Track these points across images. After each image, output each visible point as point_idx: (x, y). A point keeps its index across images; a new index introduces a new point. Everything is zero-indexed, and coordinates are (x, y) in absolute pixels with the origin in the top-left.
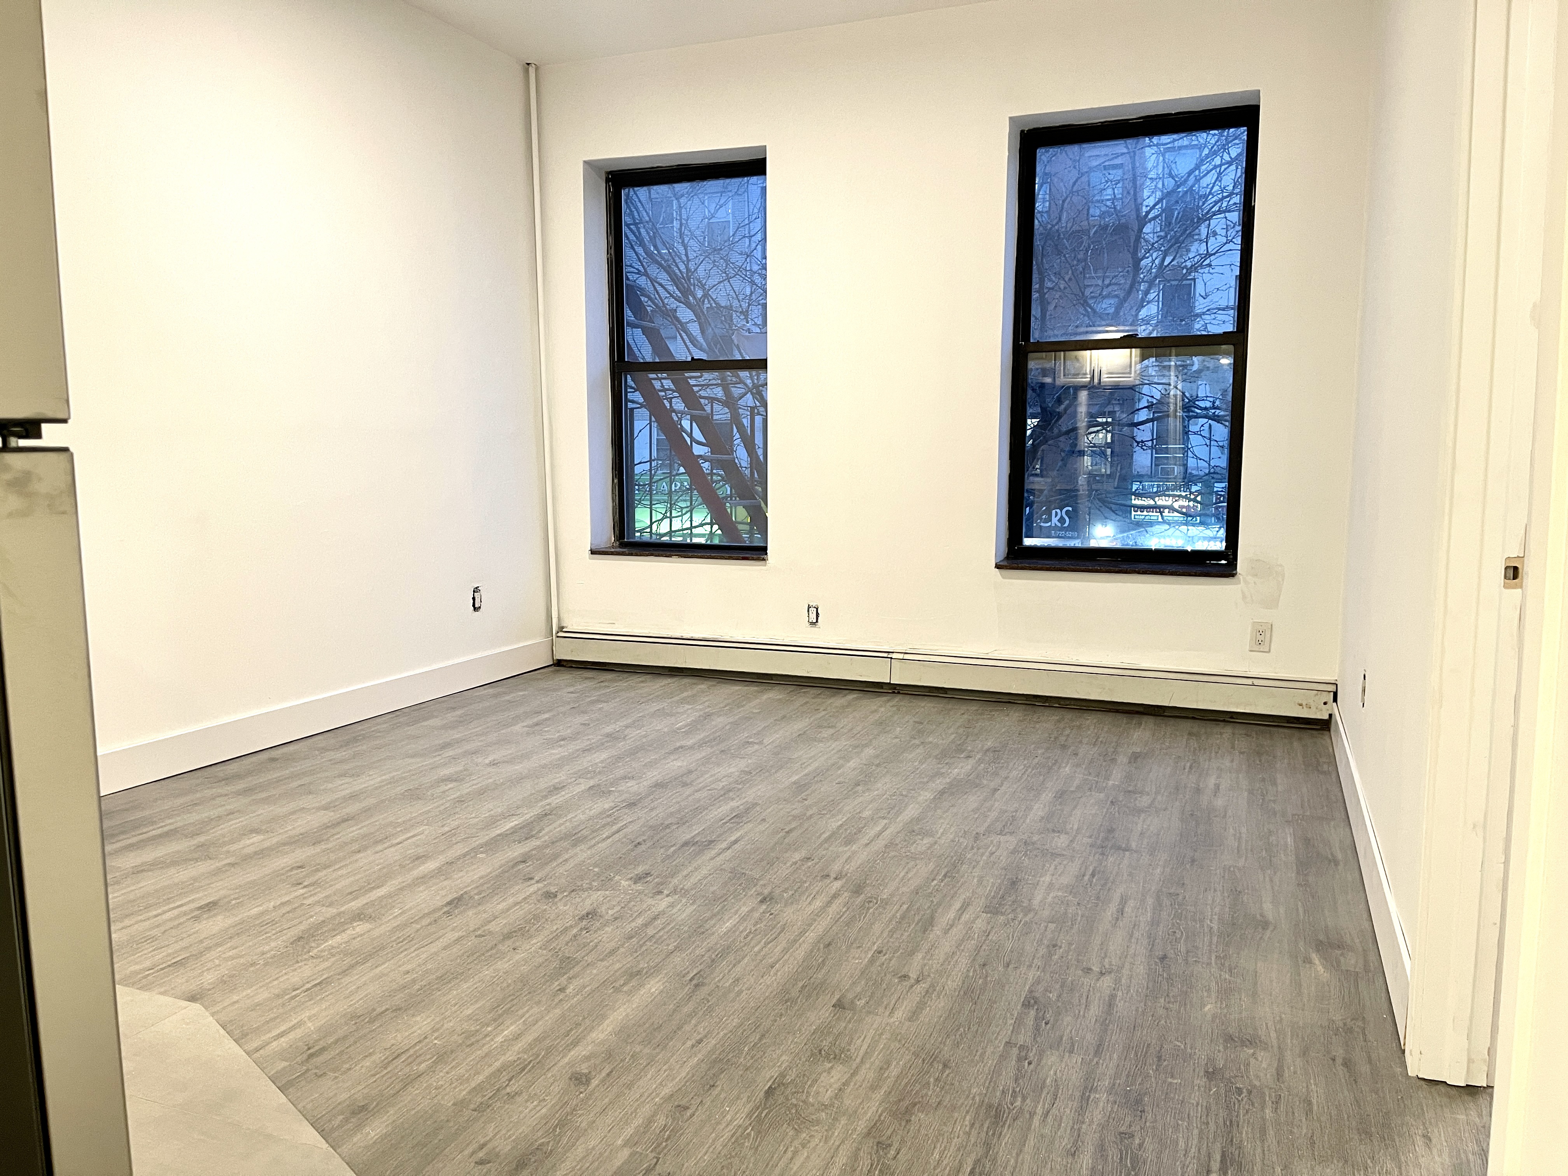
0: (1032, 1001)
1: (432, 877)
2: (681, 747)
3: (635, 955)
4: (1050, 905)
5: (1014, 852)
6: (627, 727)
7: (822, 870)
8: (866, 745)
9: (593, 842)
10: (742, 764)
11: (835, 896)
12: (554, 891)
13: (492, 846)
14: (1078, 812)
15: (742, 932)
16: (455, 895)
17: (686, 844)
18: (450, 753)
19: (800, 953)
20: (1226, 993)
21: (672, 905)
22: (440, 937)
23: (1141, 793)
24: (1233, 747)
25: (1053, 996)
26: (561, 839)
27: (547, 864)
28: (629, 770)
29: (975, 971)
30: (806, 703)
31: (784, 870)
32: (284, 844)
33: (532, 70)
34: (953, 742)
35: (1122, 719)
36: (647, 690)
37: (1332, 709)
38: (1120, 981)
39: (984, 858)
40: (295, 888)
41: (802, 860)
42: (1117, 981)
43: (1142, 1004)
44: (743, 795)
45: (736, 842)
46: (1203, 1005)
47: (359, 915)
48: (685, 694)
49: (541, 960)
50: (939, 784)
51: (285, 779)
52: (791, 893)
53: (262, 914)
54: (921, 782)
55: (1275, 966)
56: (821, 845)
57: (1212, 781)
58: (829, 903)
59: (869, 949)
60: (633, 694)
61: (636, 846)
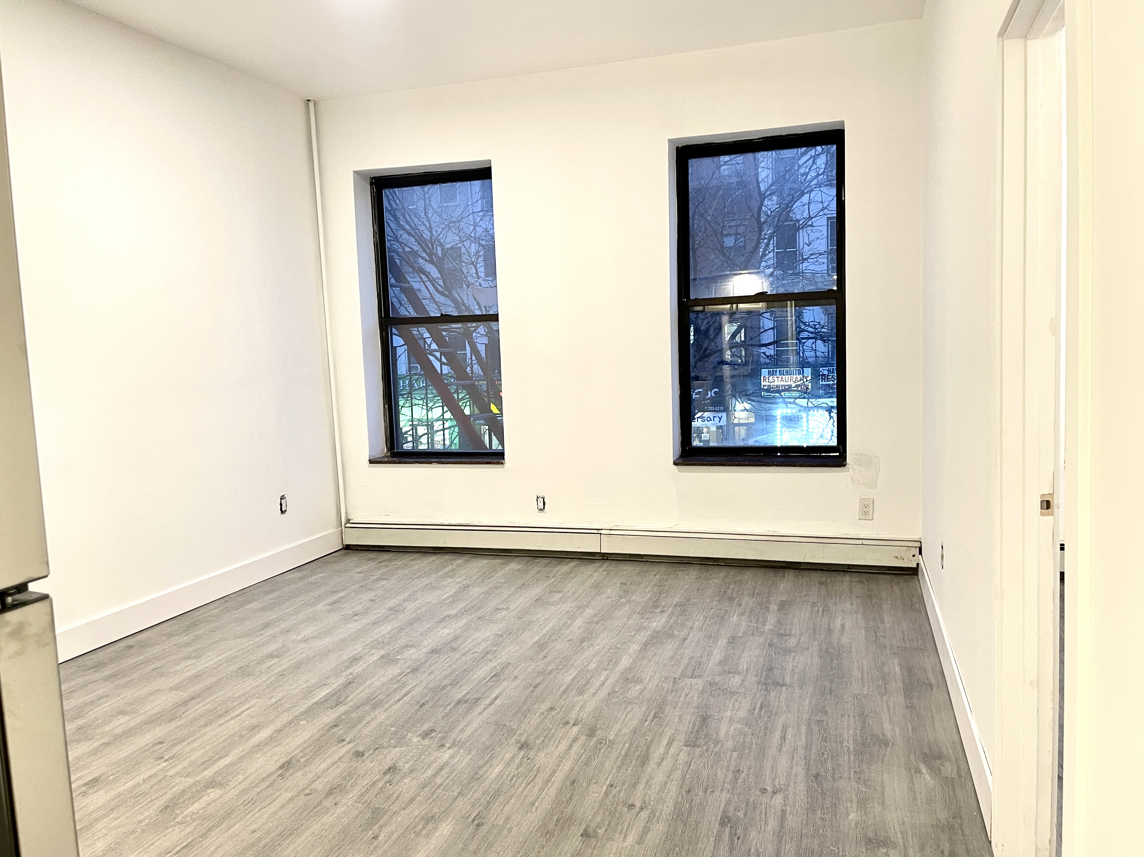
0: (726, 820)
1: (266, 744)
2: (448, 616)
3: (429, 802)
4: (732, 737)
5: (703, 692)
6: (405, 601)
7: (563, 718)
8: (587, 606)
9: (388, 705)
10: (496, 628)
11: (575, 740)
12: (361, 750)
13: (310, 713)
14: (746, 654)
15: (508, 776)
16: (285, 760)
17: (459, 702)
18: (270, 632)
19: (552, 791)
20: (863, 802)
21: (452, 757)
22: (277, 798)
23: (790, 635)
24: (851, 593)
25: (741, 814)
26: (363, 704)
27: (354, 727)
28: (410, 639)
29: (683, 797)
30: (539, 571)
31: (535, 720)
32: (145, 724)
33: (311, 105)
34: (650, 599)
35: (770, 573)
36: (417, 567)
37: (919, 560)
38: (788, 798)
39: (682, 699)
40: (158, 762)
41: (548, 710)
42: (786, 798)
43: (805, 817)
44: (499, 656)
45: (496, 698)
46: (848, 814)
47: (212, 783)
48: (447, 569)
49: (356, 812)
50: (643, 636)
51: (141, 664)
52: (541, 739)
53: (134, 787)
54: (630, 636)
55: (896, 778)
56: (561, 696)
57: (839, 622)
58: (571, 746)
59: (604, 784)
60: (407, 571)
61: (421, 707)
